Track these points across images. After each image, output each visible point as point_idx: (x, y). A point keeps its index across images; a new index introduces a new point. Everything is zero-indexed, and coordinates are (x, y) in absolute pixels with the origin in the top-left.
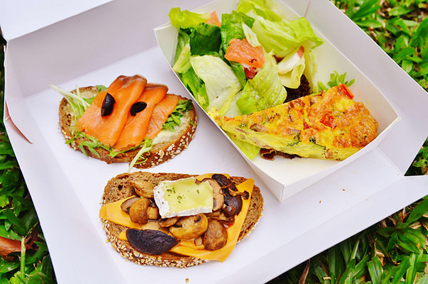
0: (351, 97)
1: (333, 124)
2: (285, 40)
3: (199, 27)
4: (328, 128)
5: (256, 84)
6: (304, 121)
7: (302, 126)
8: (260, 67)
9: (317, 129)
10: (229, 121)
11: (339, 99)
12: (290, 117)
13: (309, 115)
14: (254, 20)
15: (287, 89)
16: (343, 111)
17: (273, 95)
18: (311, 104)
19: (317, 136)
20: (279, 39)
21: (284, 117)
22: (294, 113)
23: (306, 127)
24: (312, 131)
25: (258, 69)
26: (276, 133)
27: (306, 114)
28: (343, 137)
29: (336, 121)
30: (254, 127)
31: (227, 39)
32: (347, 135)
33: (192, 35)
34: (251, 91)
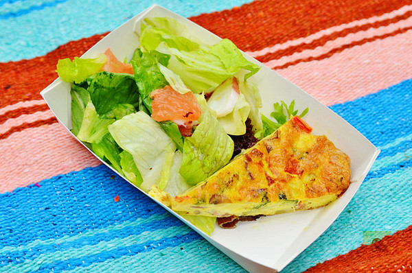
0: (309, 130)
1: (299, 170)
2: (214, 74)
3: (99, 77)
4: (295, 175)
5: (197, 141)
6: (266, 174)
7: (266, 181)
8: (197, 119)
9: (283, 181)
10: (184, 202)
11: (297, 137)
12: (250, 174)
13: (270, 166)
14: (169, 57)
15: (233, 137)
16: (305, 150)
17: (219, 149)
18: (269, 150)
19: (285, 190)
20: (207, 74)
21: (243, 176)
22: (253, 168)
23: (271, 181)
24: (278, 185)
25: (195, 122)
26: (240, 200)
27: (266, 165)
28: (315, 183)
29: (302, 165)
30: (214, 200)
31: (147, 90)
32: (319, 180)
33: (91, 88)
34: (192, 151)
